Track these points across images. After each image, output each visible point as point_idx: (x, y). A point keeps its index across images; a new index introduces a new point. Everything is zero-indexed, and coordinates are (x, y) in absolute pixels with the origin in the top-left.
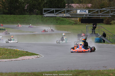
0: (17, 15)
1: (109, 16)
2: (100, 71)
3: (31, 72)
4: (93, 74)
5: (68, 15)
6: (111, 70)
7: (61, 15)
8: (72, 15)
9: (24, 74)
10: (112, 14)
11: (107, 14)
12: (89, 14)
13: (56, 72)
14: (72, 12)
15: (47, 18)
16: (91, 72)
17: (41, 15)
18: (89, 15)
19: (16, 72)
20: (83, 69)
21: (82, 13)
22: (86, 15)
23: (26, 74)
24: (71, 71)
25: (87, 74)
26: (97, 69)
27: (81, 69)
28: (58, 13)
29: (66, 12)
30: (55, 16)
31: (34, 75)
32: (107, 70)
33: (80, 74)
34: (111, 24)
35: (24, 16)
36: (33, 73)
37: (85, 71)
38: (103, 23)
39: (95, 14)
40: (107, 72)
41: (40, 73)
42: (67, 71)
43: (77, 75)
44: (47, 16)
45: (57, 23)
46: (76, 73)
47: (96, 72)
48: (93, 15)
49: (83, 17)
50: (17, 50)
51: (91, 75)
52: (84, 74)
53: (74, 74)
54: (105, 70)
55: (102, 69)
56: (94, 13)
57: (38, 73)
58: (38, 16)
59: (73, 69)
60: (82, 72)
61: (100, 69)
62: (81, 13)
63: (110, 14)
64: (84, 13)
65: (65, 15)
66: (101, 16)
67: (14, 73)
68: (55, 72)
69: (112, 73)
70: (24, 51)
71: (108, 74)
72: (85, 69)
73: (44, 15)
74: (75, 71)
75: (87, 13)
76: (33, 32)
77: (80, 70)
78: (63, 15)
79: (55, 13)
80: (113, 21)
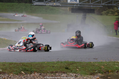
0: (6, 3)
1: (101, 6)
2: (91, 62)
3: (19, 62)
4: (84, 66)
5: (58, 4)
6: (102, 62)
7: (51, 4)
8: (62, 4)
9: (13, 65)
10: (103, 4)
11: (99, 4)
12: (80, 3)
13: (46, 62)
14: (62, 2)
15: (36, 6)
16: (81, 64)
17: (29, 3)
18: (80, 5)
19: (5, 62)
20: (74, 61)
21: (73, 2)
22: (76, 5)
23: (14, 65)
24: (61, 62)
25: (78, 66)
26: (87, 61)
27: (71, 60)
28: (48, 2)
29: (56, 1)
30: (45, 4)
31: (23, 65)
32: (98, 62)
33: (71, 65)
34: (101, 14)
35: (12, 4)
36: (22, 63)
37: (75, 63)
38: (94, 13)
39: (86, 4)
40: (98, 64)
41: (29, 63)
42: (57, 62)
43: (67, 66)
44: (36, 4)
45: (46, 12)
46: (66, 64)
47: (87, 64)
48: (84, 5)
49: (73, 6)
50: (5, 39)
51: (82, 66)
52: (74, 66)
53: (64, 66)
54: (96, 62)
55: (92, 61)
56: (85, 2)
57: (27, 63)
58: (27, 4)
59: (63, 60)
60: (73, 63)
61: (91, 61)
62: (71, 2)
63: (101, 4)
64: (75, 2)
65: (55, 4)
66: (92, 6)
67: (2, 63)
68: (44, 62)
69: (104, 66)
70: (12, 41)
71: (99, 66)
72: (76, 61)
73: (33, 3)
74: (65, 62)
75: (78, 2)
76: (21, 21)
77: (70, 62)
78: (53, 4)
79: (44, 2)
80: (104, 11)
